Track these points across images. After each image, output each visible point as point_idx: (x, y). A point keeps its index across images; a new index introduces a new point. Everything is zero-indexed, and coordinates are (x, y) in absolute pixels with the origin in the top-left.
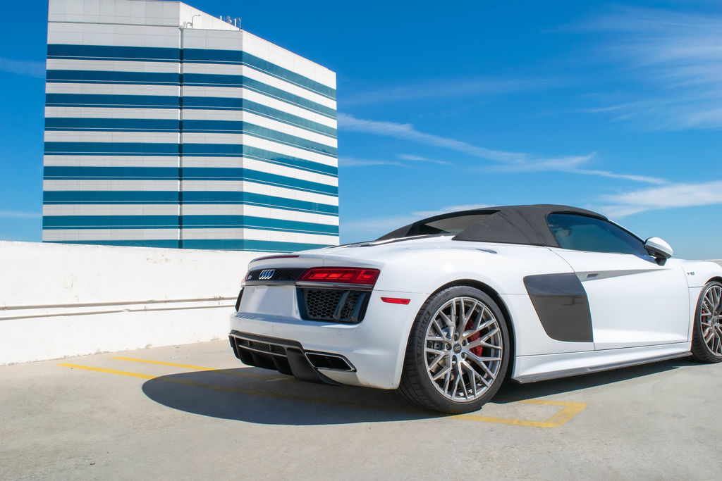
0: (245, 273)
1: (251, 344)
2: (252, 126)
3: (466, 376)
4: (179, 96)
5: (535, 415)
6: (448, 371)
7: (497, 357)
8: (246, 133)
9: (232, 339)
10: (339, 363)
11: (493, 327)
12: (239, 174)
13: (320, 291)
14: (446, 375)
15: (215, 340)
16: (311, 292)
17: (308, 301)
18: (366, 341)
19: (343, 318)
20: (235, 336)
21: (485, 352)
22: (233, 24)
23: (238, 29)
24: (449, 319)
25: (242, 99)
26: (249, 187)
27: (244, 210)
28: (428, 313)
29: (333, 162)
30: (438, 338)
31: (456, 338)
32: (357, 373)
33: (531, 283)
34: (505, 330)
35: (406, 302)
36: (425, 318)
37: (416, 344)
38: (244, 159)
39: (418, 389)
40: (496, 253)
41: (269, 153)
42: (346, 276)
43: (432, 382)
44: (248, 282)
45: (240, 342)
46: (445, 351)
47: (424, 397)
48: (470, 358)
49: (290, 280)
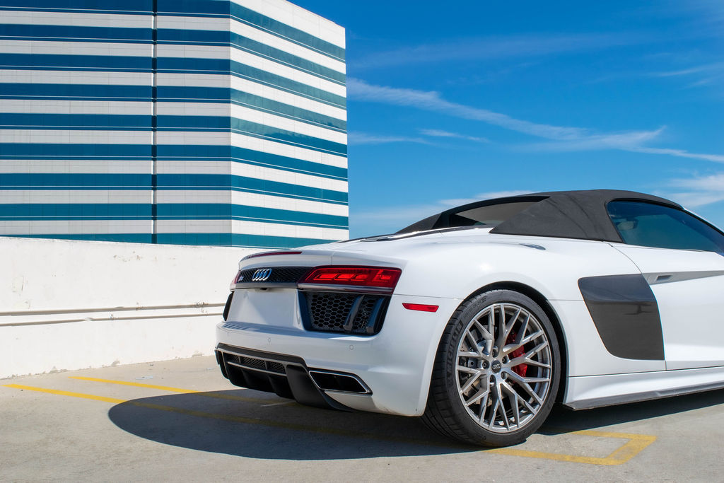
0: (235, 273)
1: (243, 361)
2: (241, 94)
3: (507, 400)
4: (152, 56)
5: (592, 450)
6: (485, 394)
7: (546, 377)
8: (234, 103)
9: (219, 354)
10: (350, 383)
11: (540, 340)
12: (226, 153)
13: (327, 296)
14: (482, 399)
15: (198, 356)
16: (317, 296)
17: (312, 308)
18: (386, 357)
19: (355, 328)
20: (222, 351)
21: (531, 371)
24: (486, 331)
26: (239, 169)
27: (233, 197)
28: (460, 322)
29: (341, 138)
30: (473, 354)
31: (495, 354)
32: (373, 396)
33: (589, 286)
34: (556, 344)
35: (433, 309)
36: (457, 329)
37: (446, 361)
38: (233, 135)
39: (448, 417)
40: (544, 249)
41: (263, 126)
42: (360, 277)
43: (466, 407)
44: (238, 284)
45: (230, 357)
46: (481, 370)
47: (456, 427)
48: (511, 378)
49: (291, 281)
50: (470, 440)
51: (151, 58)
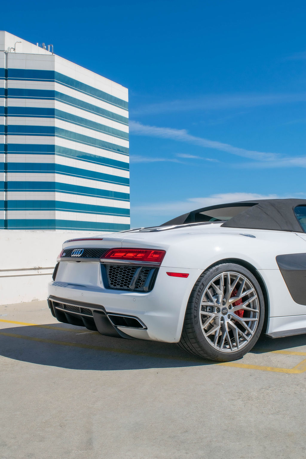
0: (59, 251)
1: (65, 307)
2: (62, 130)
3: (231, 333)
4: (5, 106)
5: (284, 364)
6: (218, 328)
7: (255, 317)
8: (57, 136)
9: (50, 303)
10: (134, 323)
11: (252, 295)
12: (52, 168)
13: (119, 267)
14: (216, 332)
15: (35, 301)
16: (112, 267)
17: (110, 275)
18: (156, 306)
19: (137, 287)
20: (52, 300)
21: (246, 314)
22: (47, 49)
23: (51, 53)
24: (218, 289)
25: (54, 109)
26: (60, 178)
27: (56, 196)
28: (203, 284)
29: (125, 159)
30: (210, 304)
31: (224, 303)
32: (148, 331)
33: (281, 260)
34: (262, 297)
35: (185, 275)
36: (200, 288)
37: (193, 309)
38: (56, 156)
39: (195, 343)
40: (255, 237)
41: (76, 151)
42: (139, 255)
43: (206, 337)
44: (62, 258)
45: (57, 304)
46: (215, 314)
47: (199, 349)
48: (234, 318)
49: (96, 257)
50: (208, 358)
51: (4, 107)
